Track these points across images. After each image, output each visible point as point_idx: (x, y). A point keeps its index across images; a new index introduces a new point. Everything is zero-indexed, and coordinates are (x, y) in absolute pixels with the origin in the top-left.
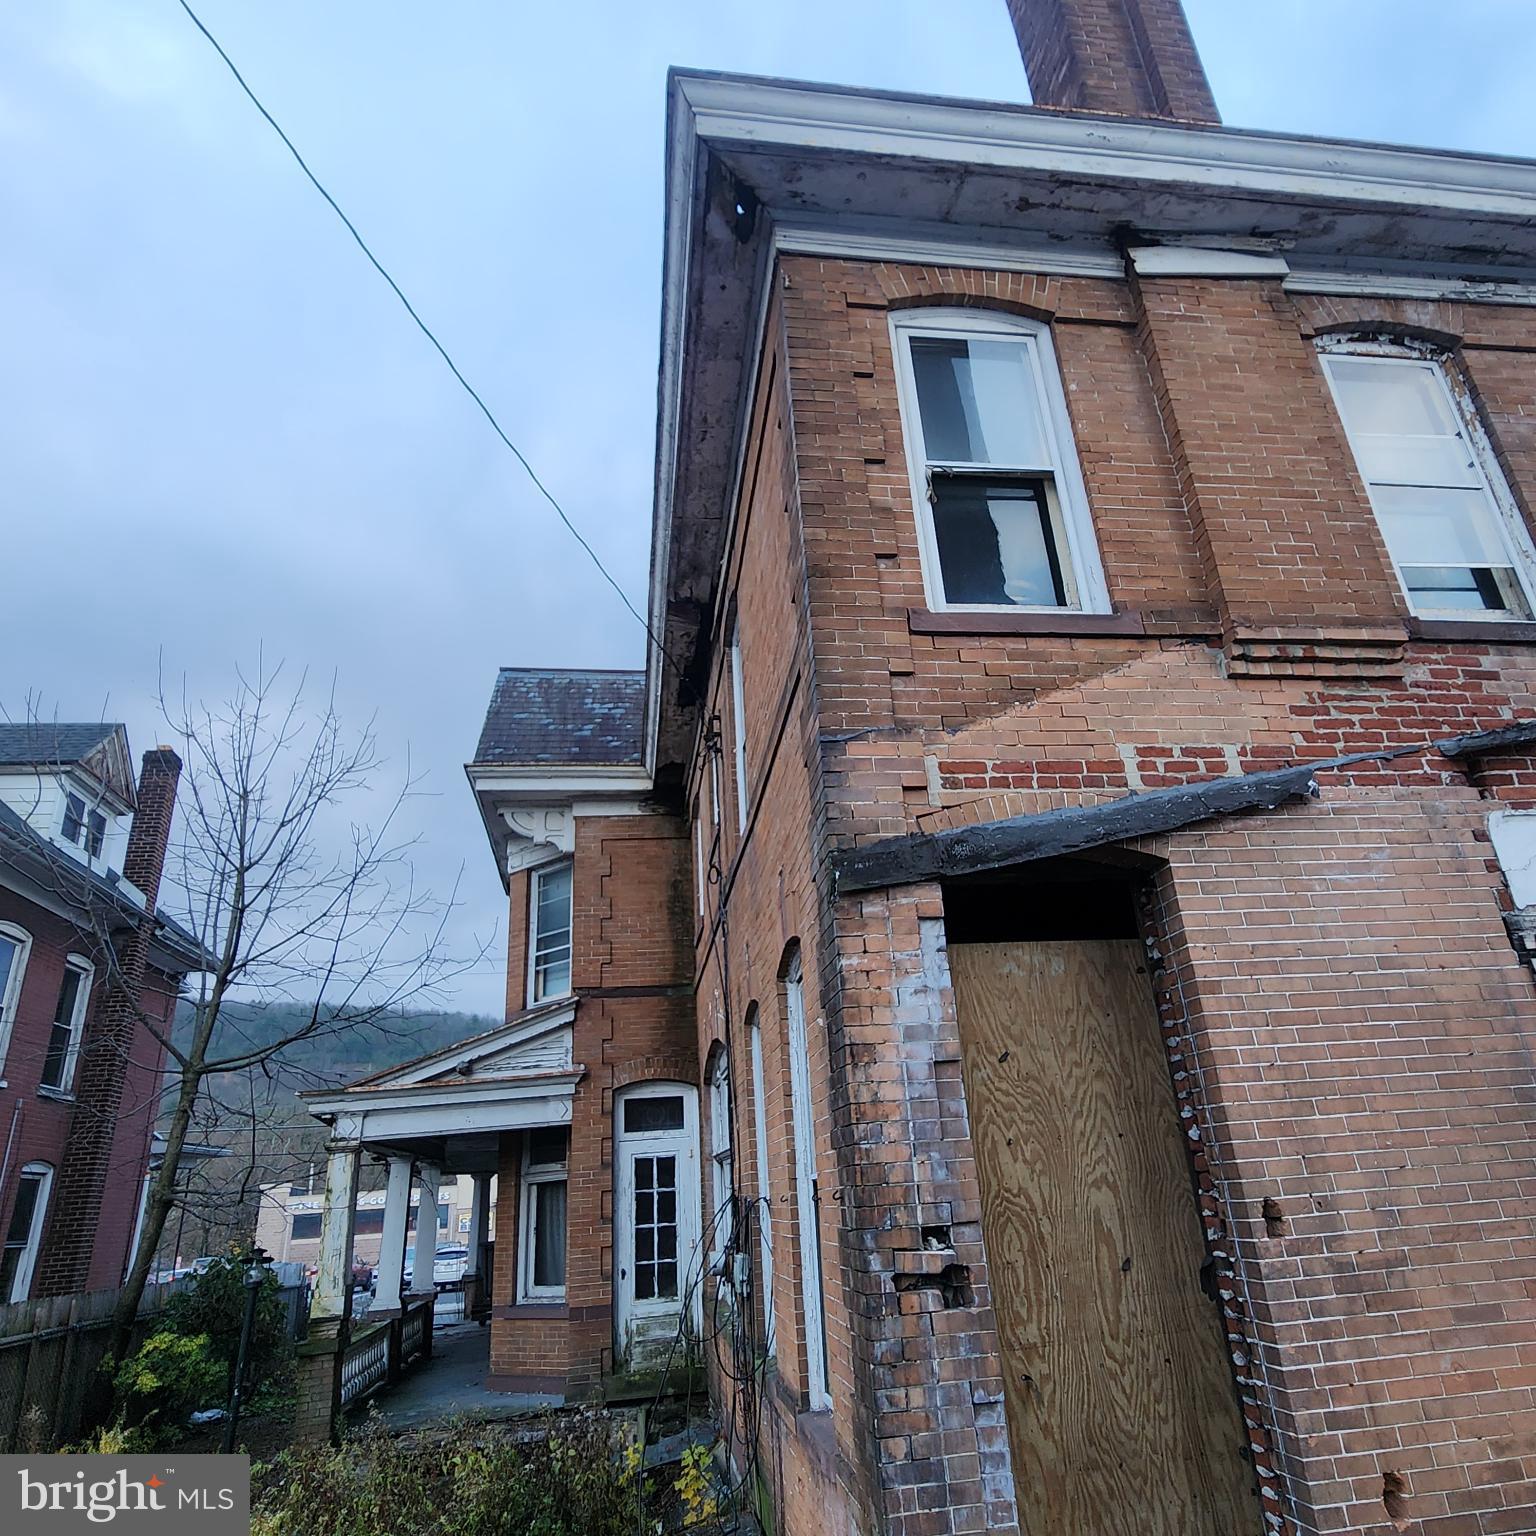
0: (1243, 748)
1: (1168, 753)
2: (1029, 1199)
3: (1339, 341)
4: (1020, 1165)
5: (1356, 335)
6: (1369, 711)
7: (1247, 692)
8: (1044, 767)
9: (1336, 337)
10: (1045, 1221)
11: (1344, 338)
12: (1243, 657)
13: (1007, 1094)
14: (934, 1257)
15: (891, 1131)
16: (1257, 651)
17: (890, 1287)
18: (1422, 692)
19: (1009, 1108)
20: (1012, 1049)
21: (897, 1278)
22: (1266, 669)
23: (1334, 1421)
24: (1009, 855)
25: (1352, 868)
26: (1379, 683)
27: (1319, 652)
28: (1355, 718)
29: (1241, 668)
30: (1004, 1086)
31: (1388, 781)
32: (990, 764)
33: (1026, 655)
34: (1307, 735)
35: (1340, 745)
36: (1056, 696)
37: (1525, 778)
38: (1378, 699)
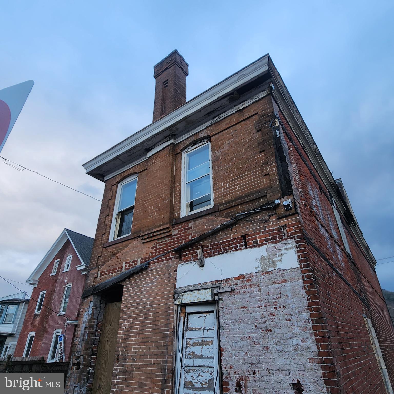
0: (141, 259)
1: (129, 263)
2: (108, 352)
3: (189, 149)
4: (108, 346)
5: (192, 145)
6: (164, 244)
7: (145, 246)
8: (113, 270)
9: (188, 148)
10: (109, 356)
11: (190, 147)
12: (143, 239)
13: (109, 332)
14: (76, 361)
15: (78, 339)
16: (144, 237)
17: (71, 365)
18: (175, 237)
19: (109, 335)
20: (112, 323)
21: (73, 364)
22: (147, 240)
24: (104, 287)
25: (151, 283)
26: (168, 237)
27: (155, 234)
28: (161, 247)
29: (143, 241)
30: (109, 330)
31: (163, 261)
32: (106, 271)
33: (116, 248)
34: (152, 253)
35: (157, 254)
36: (118, 255)
37: (189, 254)
38: (167, 241)
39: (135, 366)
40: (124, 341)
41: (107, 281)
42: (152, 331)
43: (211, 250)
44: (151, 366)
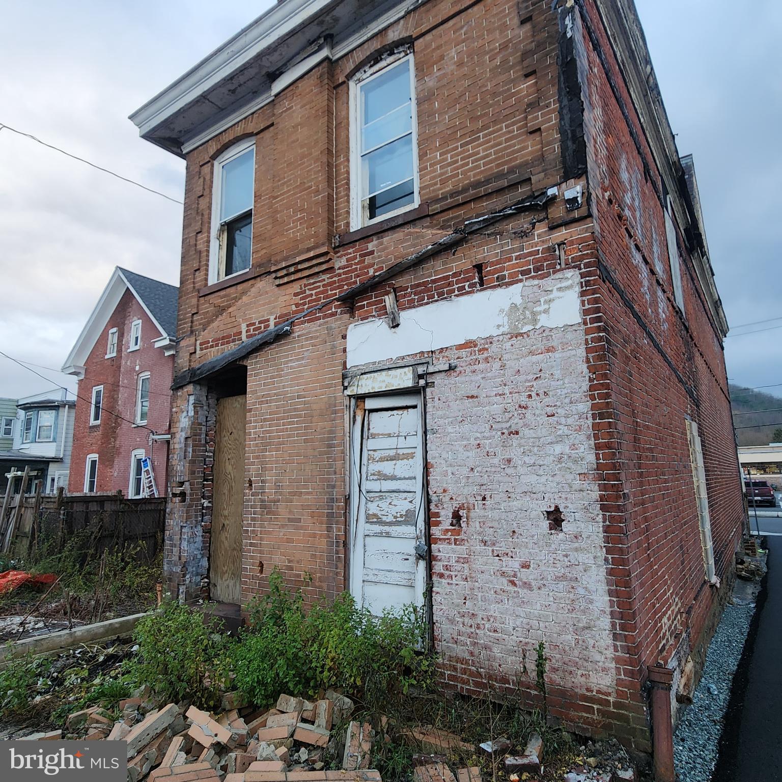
0: (276, 316)
1: (254, 324)
2: (231, 476)
3: (365, 72)
4: (230, 466)
5: (372, 63)
6: (319, 287)
7: (281, 291)
8: (223, 338)
9: (362, 71)
10: (233, 482)
11: (366, 68)
12: (276, 278)
13: (230, 445)
14: (178, 490)
15: (176, 457)
16: (280, 274)
17: (171, 496)
18: (341, 271)
19: (230, 449)
20: (234, 431)
21: (173, 494)
22: (286, 280)
23: (251, 545)
25: (298, 360)
26: (326, 272)
27: (300, 267)
28: (313, 292)
29: (278, 282)
30: (230, 442)
31: (319, 318)
32: (211, 340)
33: (225, 296)
34: (297, 305)
35: (306, 307)
36: (230, 310)
37: (369, 305)
38: (324, 280)
39: (281, 494)
40: (257, 457)
41: (215, 359)
42: (306, 441)
43: (413, 296)
44: (308, 493)
